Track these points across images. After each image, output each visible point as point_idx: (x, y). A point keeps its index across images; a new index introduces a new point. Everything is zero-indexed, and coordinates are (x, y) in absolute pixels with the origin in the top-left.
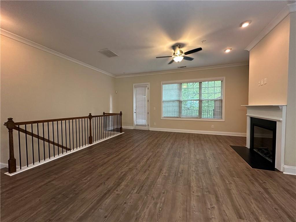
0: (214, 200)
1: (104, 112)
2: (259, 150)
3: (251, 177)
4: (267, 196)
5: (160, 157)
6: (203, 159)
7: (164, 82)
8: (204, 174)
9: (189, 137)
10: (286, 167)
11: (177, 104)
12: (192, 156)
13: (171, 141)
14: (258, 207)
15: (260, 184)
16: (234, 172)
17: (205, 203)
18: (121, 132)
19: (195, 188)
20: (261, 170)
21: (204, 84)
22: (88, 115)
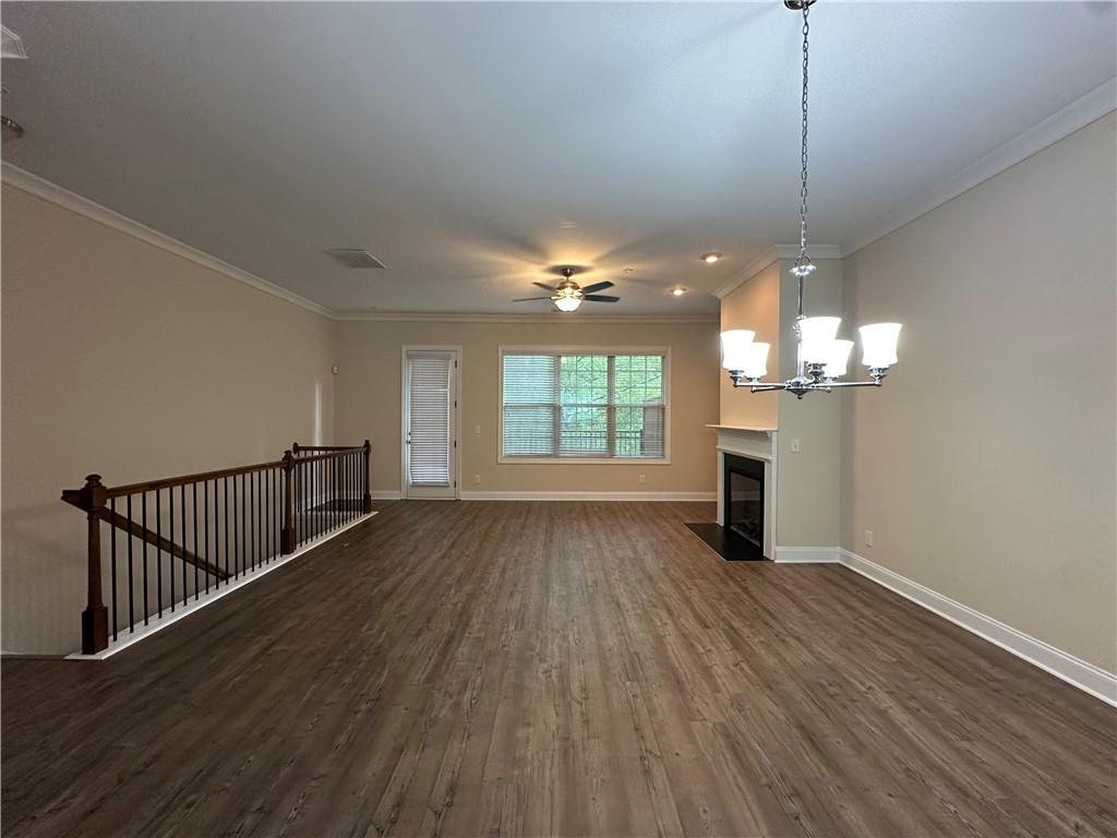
0: (664, 614)
1: (295, 444)
2: (740, 526)
3: (724, 576)
4: (745, 596)
5: (529, 563)
6: (632, 556)
7: (505, 347)
8: (640, 582)
9: (586, 510)
10: (779, 549)
11: (545, 415)
12: (607, 554)
13: (544, 525)
14: (732, 611)
15: (737, 583)
16: (694, 572)
17: (652, 620)
18: (367, 511)
19: (629, 606)
20: (741, 563)
21: (620, 360)
22: (280, 457)
